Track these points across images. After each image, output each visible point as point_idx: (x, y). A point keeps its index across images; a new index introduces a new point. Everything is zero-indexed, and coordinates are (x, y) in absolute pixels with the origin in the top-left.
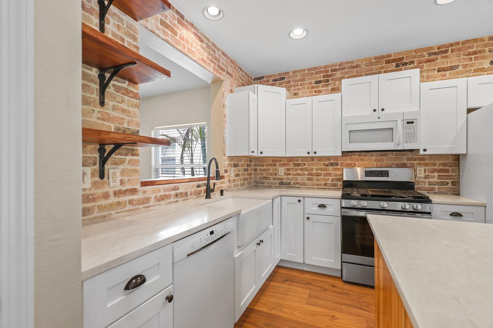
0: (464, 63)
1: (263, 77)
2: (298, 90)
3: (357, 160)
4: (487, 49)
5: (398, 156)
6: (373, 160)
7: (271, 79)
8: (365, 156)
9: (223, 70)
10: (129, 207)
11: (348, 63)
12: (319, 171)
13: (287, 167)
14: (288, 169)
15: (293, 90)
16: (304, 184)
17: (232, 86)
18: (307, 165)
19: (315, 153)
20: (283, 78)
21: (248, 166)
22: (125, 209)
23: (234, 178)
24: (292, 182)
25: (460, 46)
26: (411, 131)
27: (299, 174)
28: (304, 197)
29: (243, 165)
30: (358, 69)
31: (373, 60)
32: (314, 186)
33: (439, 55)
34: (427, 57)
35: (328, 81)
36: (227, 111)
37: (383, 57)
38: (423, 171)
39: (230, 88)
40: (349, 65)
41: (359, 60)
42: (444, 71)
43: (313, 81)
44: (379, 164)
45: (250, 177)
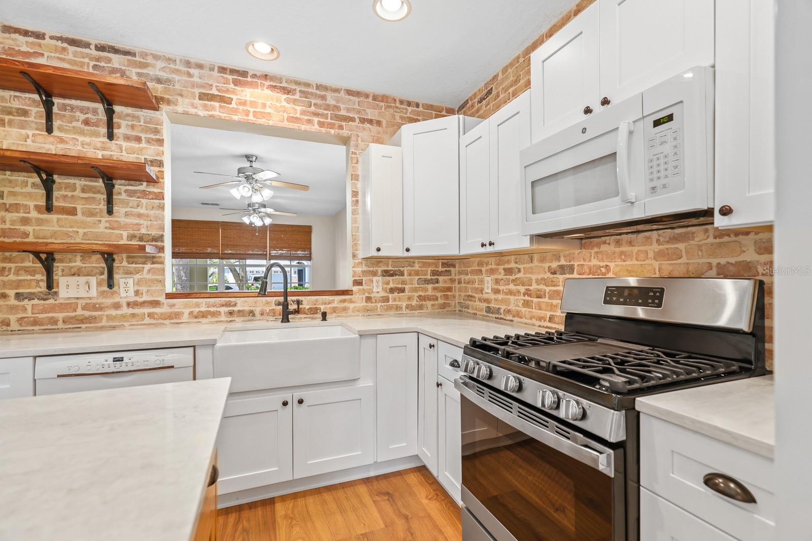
1: (467, 102)
3: (611, 257)
6: (651, 255)
7: (476, 100)
9: (351, 120)
10: (147, 320)
12: (542, 287)
13: (496, 276)
14: (497, 281)
16: (518, 314)
18: (522, 270)
19: (491, 244)
20: (491, 91)
21: (437, 273)
22: (144, 322)
24: (503, 307)
26: (668, 148)
27: (511, 293)
28: (437, 340)
29: (416, 273)
32: (534, 321)
45: (445, 295)
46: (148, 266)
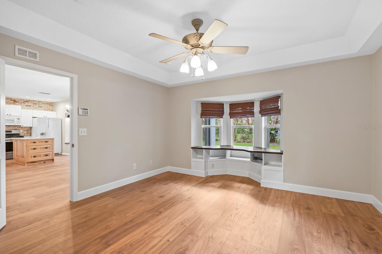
0: (32, 105)
4: (38, 103)
5: (15, 127)
25: (32, 101)
26: (19, 121)
33: (26, 102)
34: (23, 101)
38: (22, 131)
42: (28, 106)
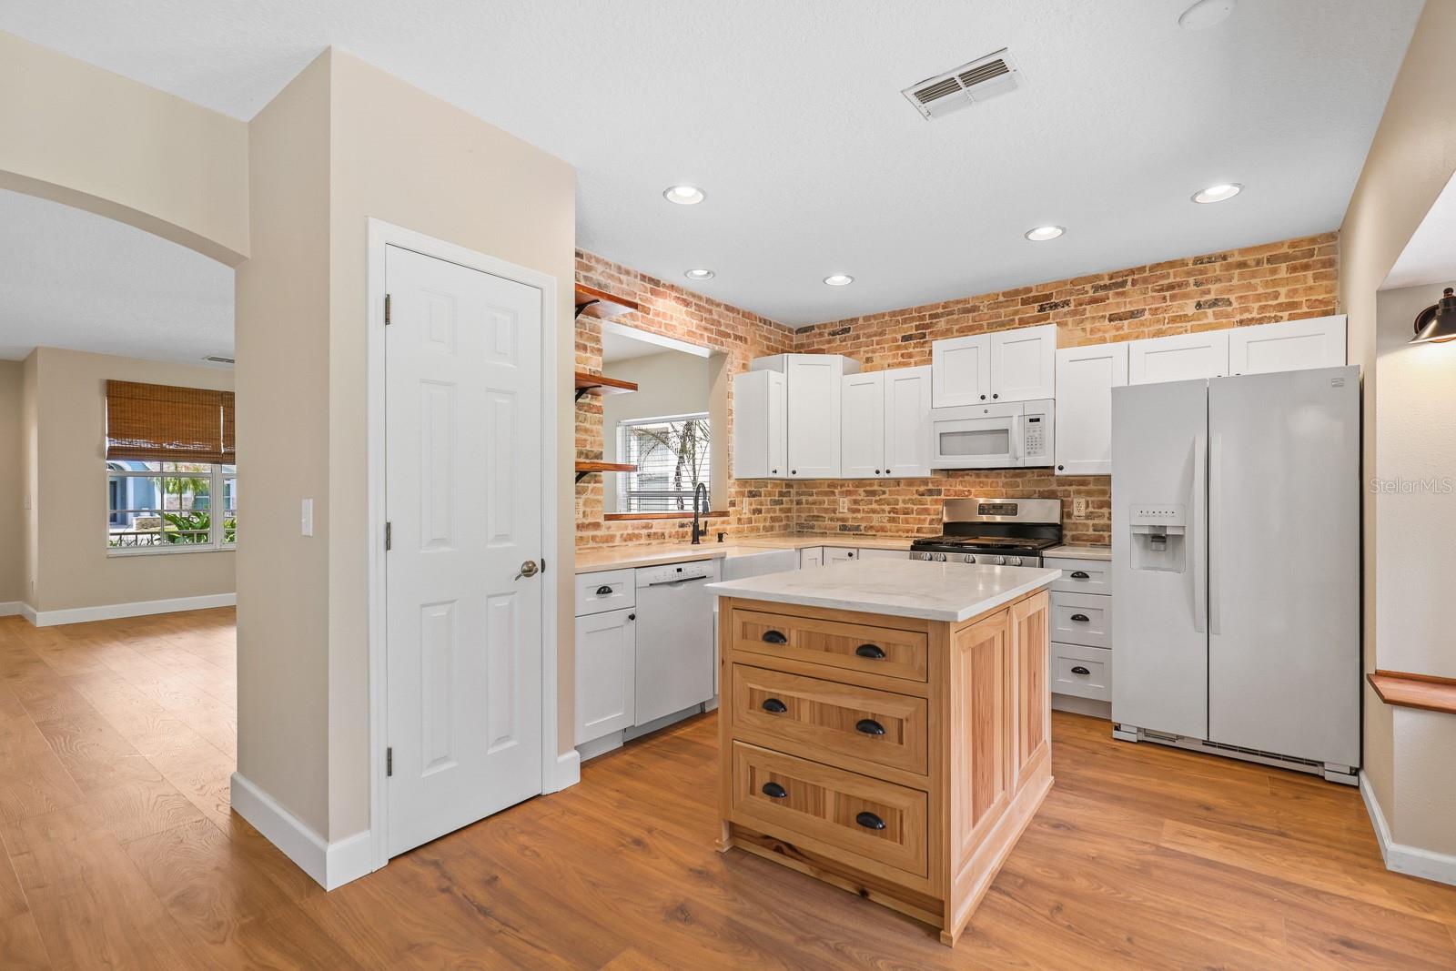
0: (1153, 306)
1: (812, 328)
2: (874, 352)
3: (973, 484)
4: (1191, 280)
5: (1043, 478)
6: (1000, 484)
7: (827, 331)
8: (987, 476)
9: (728, 336)
10: (591, 544)
11: (958, 302)
12: (910, 506)
13: (854, 497)
14: (856, 502)
15: (865, 352)
16: (883, 529)
17: (745, 358)
18: (888, 492)
19: (888, 472)
20: (847, 330)
21: (781, 494)
22: (589, 546)
23: (748, 515)
24: (863, 525)
25: (1147, 274)
26: (1036, 435)
27: (874, 511)
28: (858, 549)
29: (769, 494)
30: (975, 314)
31: (1001, 299)
32: (900, 533)
33: (1111, 289)
34: (1091, 293)
35: (924, 336)
36: (734, 404)
37: (1017, 292)
38: (1083, 507)
39: (742, 362)
40: (960, 306)
41: (977, 298)
42: (1120, 320)
43: (899, 337)
44: (1011, 491)
45: (788, 517)
46: (591, 486)
